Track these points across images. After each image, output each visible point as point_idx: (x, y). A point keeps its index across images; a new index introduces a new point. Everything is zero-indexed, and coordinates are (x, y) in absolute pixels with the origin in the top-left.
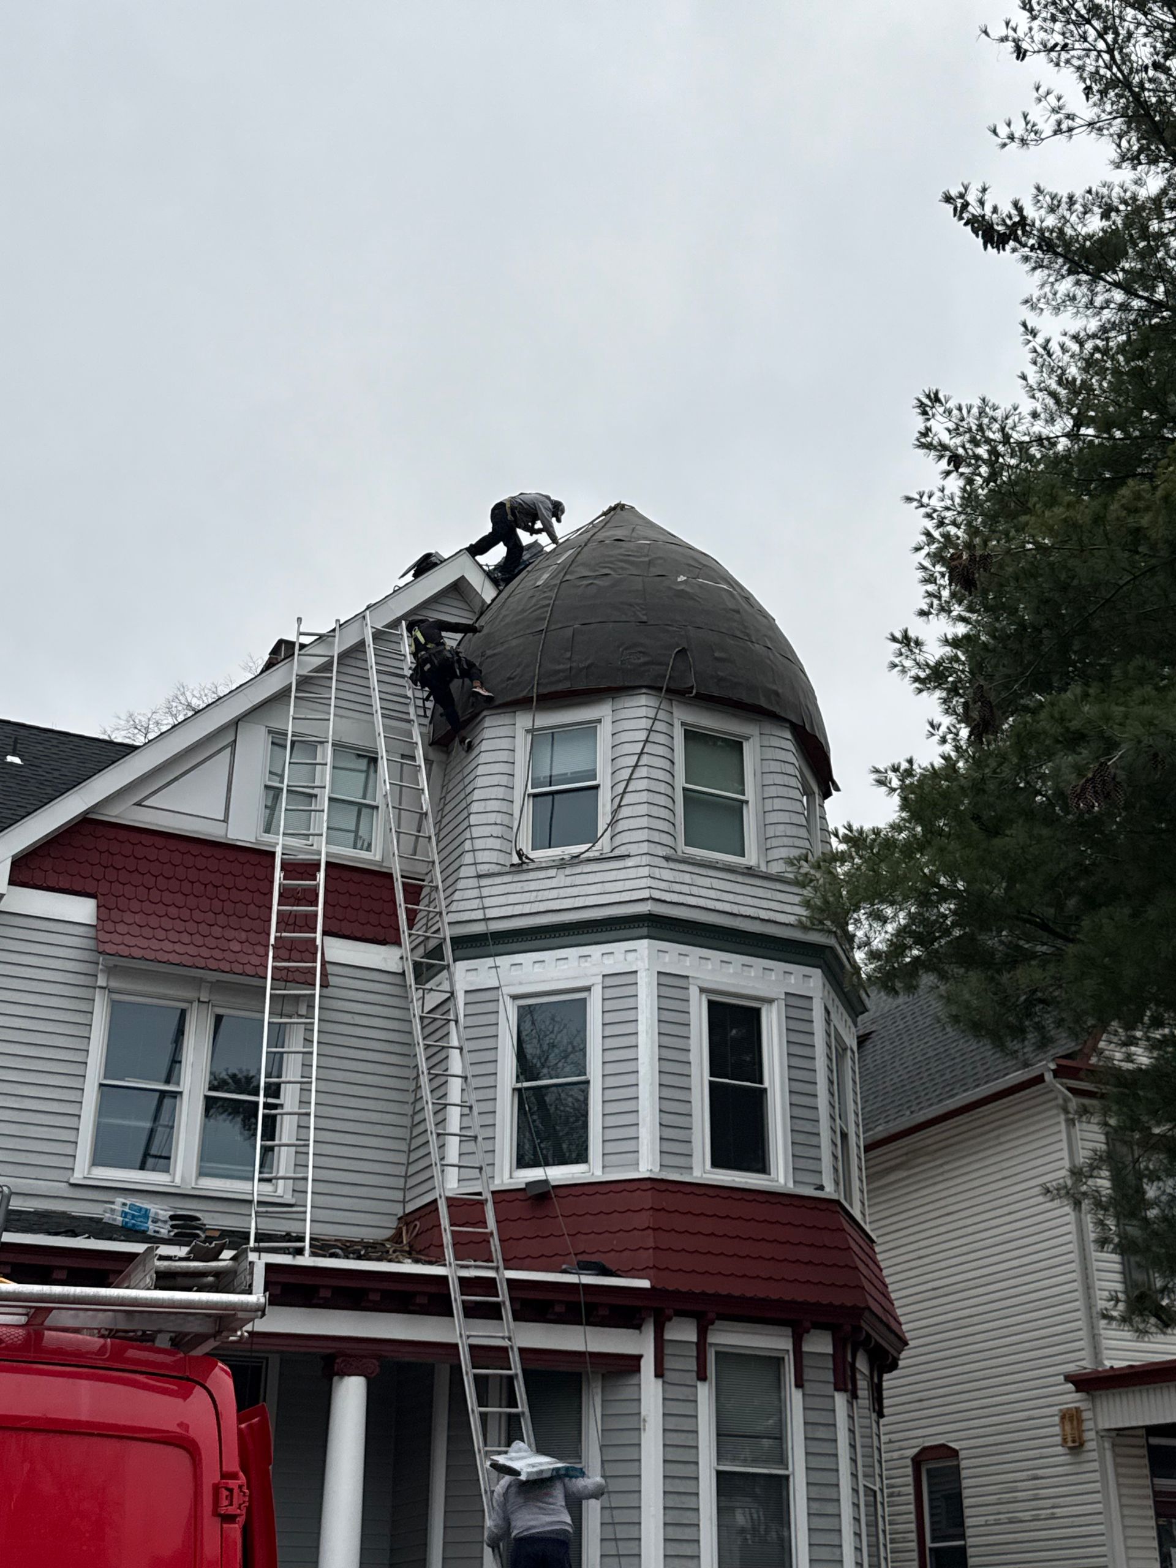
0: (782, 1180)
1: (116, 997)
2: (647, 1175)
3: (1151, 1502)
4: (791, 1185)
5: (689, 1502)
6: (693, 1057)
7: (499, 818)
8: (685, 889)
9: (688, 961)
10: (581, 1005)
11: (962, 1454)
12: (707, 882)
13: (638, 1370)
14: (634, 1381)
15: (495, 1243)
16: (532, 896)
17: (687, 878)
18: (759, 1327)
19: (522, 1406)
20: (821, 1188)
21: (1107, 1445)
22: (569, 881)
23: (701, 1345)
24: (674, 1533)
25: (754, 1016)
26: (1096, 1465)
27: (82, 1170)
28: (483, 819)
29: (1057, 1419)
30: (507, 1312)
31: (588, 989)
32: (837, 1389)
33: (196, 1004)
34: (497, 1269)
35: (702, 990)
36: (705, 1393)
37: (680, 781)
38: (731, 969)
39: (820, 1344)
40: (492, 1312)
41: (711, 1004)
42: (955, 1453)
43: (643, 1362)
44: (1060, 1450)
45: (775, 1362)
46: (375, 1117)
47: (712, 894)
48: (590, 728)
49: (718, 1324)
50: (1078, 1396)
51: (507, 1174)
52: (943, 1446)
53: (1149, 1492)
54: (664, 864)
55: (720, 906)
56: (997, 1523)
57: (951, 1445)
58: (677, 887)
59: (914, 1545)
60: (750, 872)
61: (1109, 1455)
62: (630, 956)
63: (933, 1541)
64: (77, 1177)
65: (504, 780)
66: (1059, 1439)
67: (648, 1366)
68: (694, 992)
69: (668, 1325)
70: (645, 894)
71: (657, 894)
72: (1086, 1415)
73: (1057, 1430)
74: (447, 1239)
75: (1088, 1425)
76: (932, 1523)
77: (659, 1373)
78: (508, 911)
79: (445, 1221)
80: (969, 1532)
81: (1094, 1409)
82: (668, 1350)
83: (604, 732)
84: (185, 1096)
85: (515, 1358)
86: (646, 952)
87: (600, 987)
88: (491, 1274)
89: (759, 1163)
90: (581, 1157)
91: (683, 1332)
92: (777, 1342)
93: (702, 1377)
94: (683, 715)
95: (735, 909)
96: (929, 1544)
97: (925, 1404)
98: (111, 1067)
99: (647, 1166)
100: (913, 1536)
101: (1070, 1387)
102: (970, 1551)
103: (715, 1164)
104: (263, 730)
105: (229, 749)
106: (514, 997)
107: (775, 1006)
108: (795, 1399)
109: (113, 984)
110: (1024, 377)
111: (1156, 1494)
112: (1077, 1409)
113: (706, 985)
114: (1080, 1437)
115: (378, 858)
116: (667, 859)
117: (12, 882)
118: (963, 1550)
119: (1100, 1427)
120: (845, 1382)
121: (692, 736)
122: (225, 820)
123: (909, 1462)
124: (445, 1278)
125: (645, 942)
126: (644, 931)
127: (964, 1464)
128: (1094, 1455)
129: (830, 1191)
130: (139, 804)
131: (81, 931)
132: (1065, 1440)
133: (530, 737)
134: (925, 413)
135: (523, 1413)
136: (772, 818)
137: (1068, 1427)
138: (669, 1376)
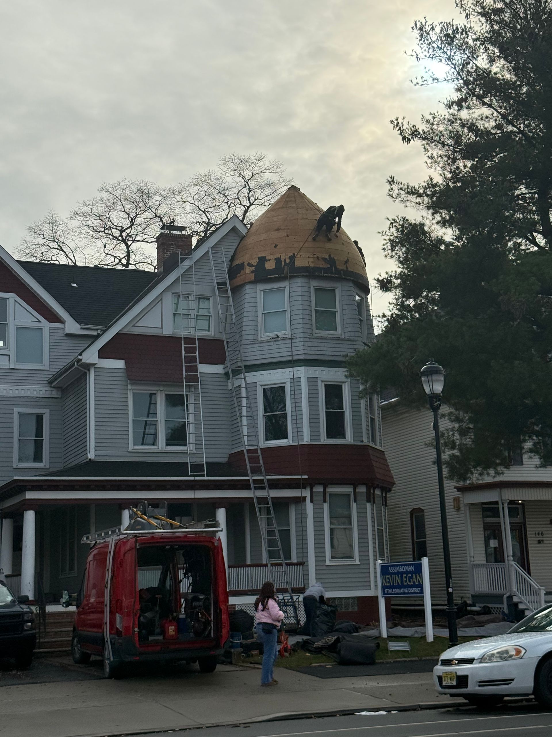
0: (350, 440)
1: (135, 391)
2: (306, 443)
3: (482, 526)
4: (353, 441)
5: (322, 537)
6: (320, 404)
7: (253, 323)
8: (316, 348)
9: (317, 372)
10: (283, 389)
11: (425, 511)
12: (322, 345)
13: (305, 501)
14: (304, 504)
15: (263, 469)
16: (266, 352)
17: (316, 344)
18: (342, 486)
19: (273, 515)
20: (362, 441)
21: (468, 508)
22: (277, 347)
23: (324, 492)
24: (317, 546)
25: (340, 387)
26: (463, 515)
27: (131, 447)
28: (247, 323)
29: (452, 500)
30: (267, 487)
31: (285, 383)
32: (368, 502)
33: (159, 391)
34: (263, 476)
35: (322, 381)
36: (326, 506)
37: (314, 308)
38: (332, 373)
39: (362, 489)
40: (263, 488)
41: (325, 385)
42: (423, 511)
43: (307, 498)
44: (453, 510)
45: (348, 495)
46: (219, 423)
47: (325, 349)
48: (282, 289)
49: (329, 486)
50: (459, 493)
51: (263, 443)
52: (420, 508)
53: (482, 523)
54: (308, 340)
55: (327, 353)
56: (435, 533)
57: (422, 508)
58: (313, 348)
59: (410, 540)
60: (339, 339)
61: (468, 512)
62: (299, 372)
63: (418, 538)
64: (130, 449)
65: (254, 309)
66: (452, 507)
67: (308, 499)
68: (320, 383)
69: (314, 488)
70: (302, 352)
71: (306, 352)
72: (461, 499)
73: (452, 503)
74: (248, 468)
75: (462, 502)
76: (416, 533)
77: (312, 501)
78: (259, 357)
79: (248, 463)
80: (427, 536)
81: (463, 497)
82: (314, 494)
83: (287, 291)
84: (159, 421)
85: (270, 501)
86: (303, 371)
87: (289, 382)
88: (262, 478)
89: (343, 435)
90: (286, 437)
91: (319, 489)
92: (348, 489)
93: (325, 501)
94: (315, 283)
95: (332, 353)
96: (415, 540)
97: (415, 494)
98: (135, 415)
99: (306, 440)
100: (410, 537)
101: (455, 490)
102: (427, 542)
103: (328, 437)
104: (171, 294)
105: (160, 302)
106: (262, 386)
107: (347, 383)
108: (354, 506)
109: (133, 388)
110: (426, 163)
111: (484, 523)
112: (458, 497)
113: (323, 380)
114: (459, 506)
115: (213, 335)
116: (309, 338)
117: (99, 357)
118: (425, 542)
119: (465, 503)
120: (370, 498)
121: (317, 290)
122: (162, 328)
123: (408, 513)
124: (249, 480)
125: (303, 367)
126: (303, 364)
127: (426, 514)
128: (463, 512)
129: (365, 442)
130: (134, 326)
131: (120, 371)
132: (454, 507)
133: (262, 292)
134: (390, 184)
135: (273, 517)
136: (345, 317)
137: (455, 503)
138: (315, 502)
